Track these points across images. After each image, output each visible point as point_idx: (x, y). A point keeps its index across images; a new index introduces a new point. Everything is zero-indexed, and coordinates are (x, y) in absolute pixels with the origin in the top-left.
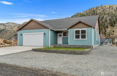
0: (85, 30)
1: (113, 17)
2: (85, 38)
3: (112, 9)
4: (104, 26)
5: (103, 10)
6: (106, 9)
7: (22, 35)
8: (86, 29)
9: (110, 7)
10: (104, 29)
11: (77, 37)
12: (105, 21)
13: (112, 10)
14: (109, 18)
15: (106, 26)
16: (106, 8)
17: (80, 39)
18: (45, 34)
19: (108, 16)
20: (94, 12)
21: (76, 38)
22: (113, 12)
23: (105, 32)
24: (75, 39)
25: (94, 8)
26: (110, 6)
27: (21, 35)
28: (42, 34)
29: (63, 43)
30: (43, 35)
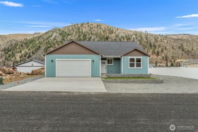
0: (140, 59)
2: (140, 66)
3: (100, 28)
5: (89, 28)
6: (94, 28)
7: (54, 61)
8: (141, 57)
9: (98, 27)
11: (132, 65)
13: (100, 30)
17: (135, 67)
18: (93, 61)
20: (79, 29)
22: (102, 32)
24: (129, 68)
25: (78, 24)
27: (52, 61)
28: (89, 60)
29: (108, 72)
30: (90, 62)
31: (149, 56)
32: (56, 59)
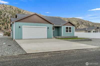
0: (71, 27)
1: (13, 15)
3: (12, 9)
4: (6, 21)
5: (4, 8)
10: (7, 24)
12: (7, 18)
14: (10, 15)
15: (8, 21)
16: (7, 7)
19: (10, 14)
21: (66, 32)
22: (13, 11)
23: (7, 26)
26: (10, 6)
31: (75, 26)
32: (23, 26)
